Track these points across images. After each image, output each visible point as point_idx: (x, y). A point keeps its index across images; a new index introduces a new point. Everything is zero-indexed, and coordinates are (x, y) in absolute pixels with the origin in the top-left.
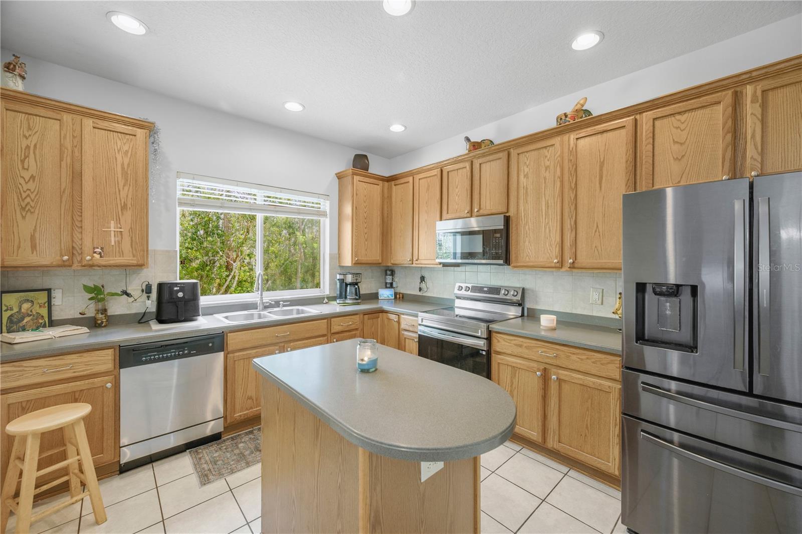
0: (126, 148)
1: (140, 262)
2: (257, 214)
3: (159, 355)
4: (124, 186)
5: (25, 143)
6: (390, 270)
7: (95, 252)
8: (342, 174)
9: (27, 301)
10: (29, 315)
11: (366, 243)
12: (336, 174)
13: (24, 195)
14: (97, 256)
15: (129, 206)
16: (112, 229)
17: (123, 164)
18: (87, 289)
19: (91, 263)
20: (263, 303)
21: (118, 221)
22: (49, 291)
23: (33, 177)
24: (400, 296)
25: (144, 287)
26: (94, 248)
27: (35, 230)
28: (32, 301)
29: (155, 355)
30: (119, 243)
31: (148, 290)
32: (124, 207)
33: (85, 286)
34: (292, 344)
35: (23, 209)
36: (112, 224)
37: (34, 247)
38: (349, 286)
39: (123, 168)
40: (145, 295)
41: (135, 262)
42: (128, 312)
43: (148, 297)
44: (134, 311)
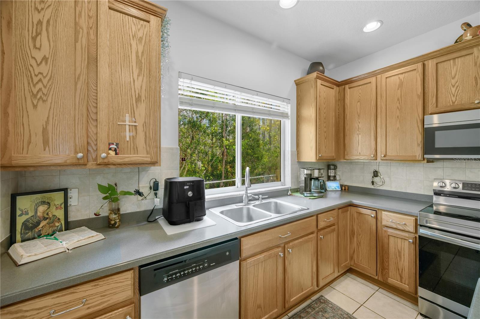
0: (140, 34)
1: (153, 160)
2: (237, 114)
3: (180, 272)
4: (138, 76)
5: (37, 17)
6: (333, 165)
7: (110, 149)
8: (300, 80)
9: (43, 203)
10: (45, 219)
11: (325, 141)
12: (295, 81)
13: (36, 80)
14: (112, 153)
15: (143, 98)
16: (127, 123)
17: (137, 52)
18: (101, 188)
19: (106, 161)
20: (248, 197)
21: (133, 114)
22: (65, 191)
23: (45, 59)
24: (345, 188)
25: (152, 184)
26: (109, 144)
27: (47, 122)
28: (49, 204)
29: (176, 274)
30: (134, 138)
31: (155, 187)
32: (138, 99)
33: (99, 185)
34: (291, 244)
35: (34, 96)
36: (127, 118)
37: (46, 142)
38: (313, 180)
39: (137, 56)
40: (153, 192)
41: (149, 160)
42: (138, 210)
43: (156, 194)
44: (142, 209)
